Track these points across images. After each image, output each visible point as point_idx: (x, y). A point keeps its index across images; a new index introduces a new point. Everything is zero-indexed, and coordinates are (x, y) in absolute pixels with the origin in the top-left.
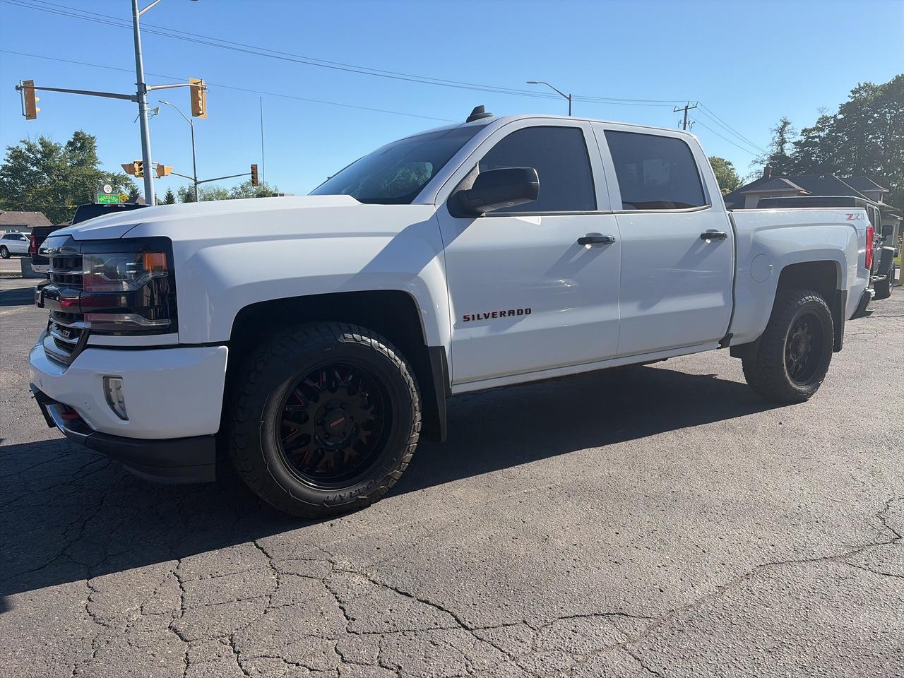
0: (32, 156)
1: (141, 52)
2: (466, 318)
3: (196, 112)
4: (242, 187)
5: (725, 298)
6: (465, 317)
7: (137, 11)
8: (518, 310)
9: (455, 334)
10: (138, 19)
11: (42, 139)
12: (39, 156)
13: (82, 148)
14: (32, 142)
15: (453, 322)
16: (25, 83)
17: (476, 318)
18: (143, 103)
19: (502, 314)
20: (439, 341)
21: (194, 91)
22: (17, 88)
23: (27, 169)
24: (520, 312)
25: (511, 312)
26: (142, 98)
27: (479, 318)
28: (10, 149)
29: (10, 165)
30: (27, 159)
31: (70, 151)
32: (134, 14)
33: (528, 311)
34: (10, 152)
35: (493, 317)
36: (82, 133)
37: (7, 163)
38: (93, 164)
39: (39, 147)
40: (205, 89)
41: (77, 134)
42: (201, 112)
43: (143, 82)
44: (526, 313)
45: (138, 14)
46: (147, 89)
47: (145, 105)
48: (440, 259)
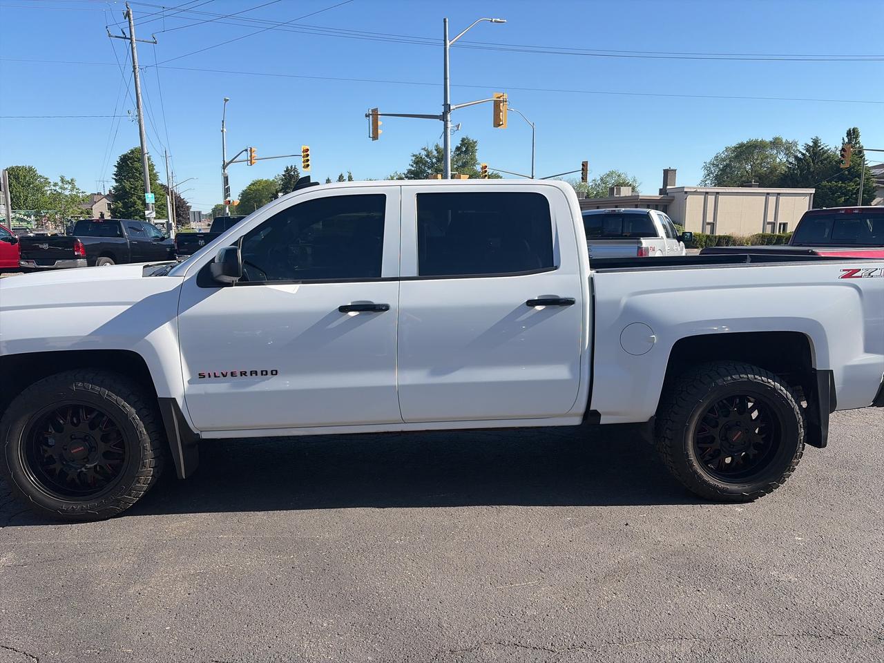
0: (429, 161)
1: (448, 76)
2: (202, 376)
3: (497, 123)
4: (602, 179)
5: (572, 370)
6: (200, 374)
7: (448, 41)
8: (262, 371)
9: (188, 388)
10: (448, 49)
11: (437, 146)
12: (434, 160)
13: (466, 152)
14: (429, 150)
15: (187, 377)
16: (372, 111)
17: (212, 375)
18: (447, 121)
19: (243, 374)
20: (170, 393)
21: (497, 104)
22: (367, 116)
23: (425, 171)
24: (264, 373)
25: (254, 373)
26: (447, 118)
27: (215, 376)
28: (414, 156)
29: (413, 169)
30: (425, 163)
31: (458, 155)
32: (445, 44)
33: (274, 373)
34: (413, 158)
35: (232, 376)
36: (467, 138)
37: (411, 168)
38: (474, 165)
39: (435, 153)
40: (506, 101)
41: (463, 140)
42: (501, 123)
43: (449, 103)
44: (272, 374)
45: (448, 44)
46: (451, 108)
47: (449, 123)
48: (173, 325)
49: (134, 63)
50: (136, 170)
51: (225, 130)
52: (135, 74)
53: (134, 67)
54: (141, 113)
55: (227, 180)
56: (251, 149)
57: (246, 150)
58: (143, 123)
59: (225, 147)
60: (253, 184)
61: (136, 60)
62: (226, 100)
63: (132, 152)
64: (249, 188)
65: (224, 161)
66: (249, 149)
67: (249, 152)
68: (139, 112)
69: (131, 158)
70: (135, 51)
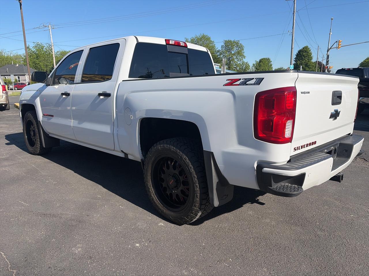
2: (44, 115)
9: (42, 118)
15: (42, 115)
25: (50, 116)
35: (47, 116)
44: (53, 116)
49: (294, 10)
50: (304, 56)
51: (331, 33)
52: (294, 15)
53: (294, 12)
54: (294, 31)
55: (328, 57)
56: (339, 41)
57: (337, 42)
58: (294, 35)
59: (330, 41)
60: (367, 59)
61: (295, 8)
62: (332, 19)
63: (303, 48)
64: (365, 61)
65: (328, 48)
66: (338, 41)
67: (338, 42)
68: (293, 31)
69: (302, 51)
70: (295, 5)
